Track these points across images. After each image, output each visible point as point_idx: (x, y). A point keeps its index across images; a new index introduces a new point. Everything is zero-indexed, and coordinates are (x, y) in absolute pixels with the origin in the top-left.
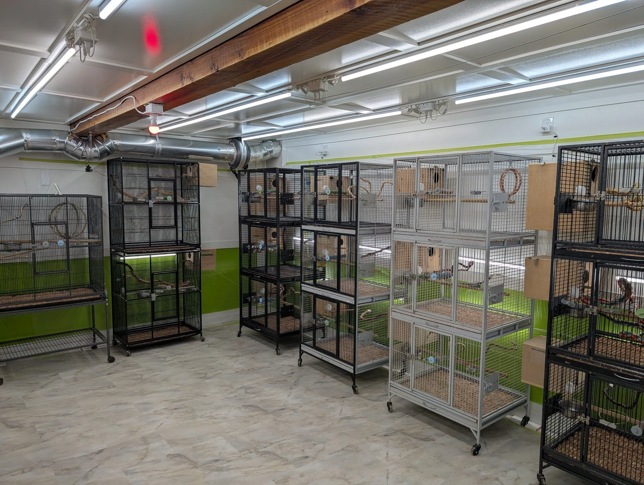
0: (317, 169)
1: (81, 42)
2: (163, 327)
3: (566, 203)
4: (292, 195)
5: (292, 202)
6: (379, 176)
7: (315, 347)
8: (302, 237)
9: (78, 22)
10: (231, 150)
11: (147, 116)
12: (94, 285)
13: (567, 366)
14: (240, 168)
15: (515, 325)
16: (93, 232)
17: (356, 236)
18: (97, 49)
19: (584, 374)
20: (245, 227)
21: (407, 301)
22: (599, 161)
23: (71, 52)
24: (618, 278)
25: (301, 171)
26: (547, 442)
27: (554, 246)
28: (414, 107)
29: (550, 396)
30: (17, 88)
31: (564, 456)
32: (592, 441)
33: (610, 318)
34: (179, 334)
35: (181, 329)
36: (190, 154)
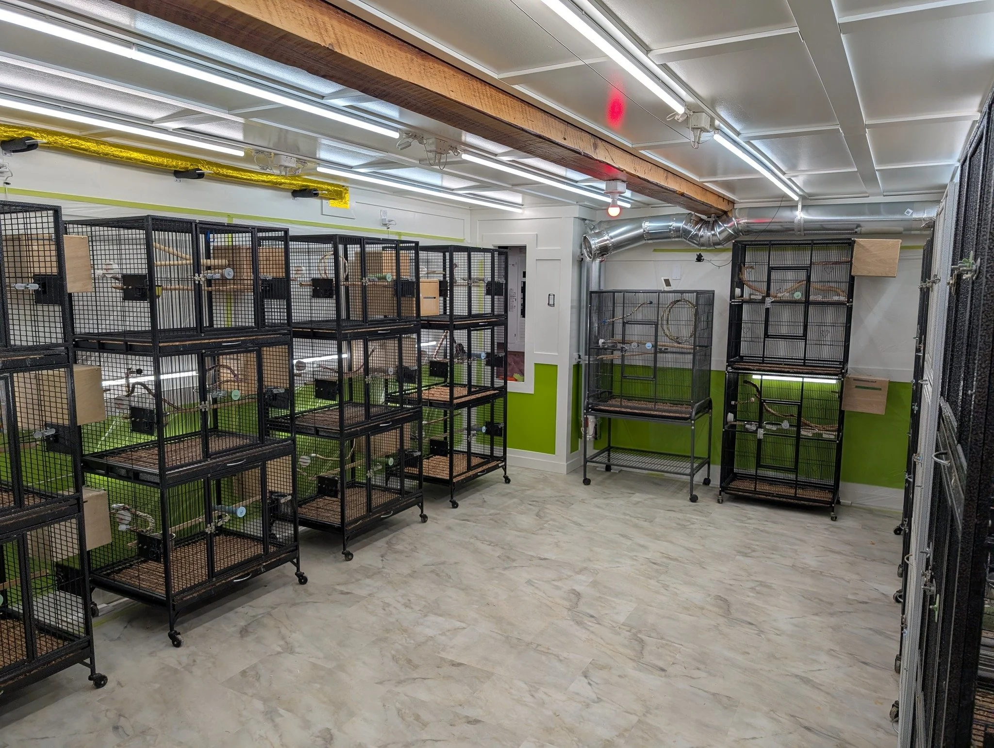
34: (795, 497)
35: (799, 491)
36: (858, 226)
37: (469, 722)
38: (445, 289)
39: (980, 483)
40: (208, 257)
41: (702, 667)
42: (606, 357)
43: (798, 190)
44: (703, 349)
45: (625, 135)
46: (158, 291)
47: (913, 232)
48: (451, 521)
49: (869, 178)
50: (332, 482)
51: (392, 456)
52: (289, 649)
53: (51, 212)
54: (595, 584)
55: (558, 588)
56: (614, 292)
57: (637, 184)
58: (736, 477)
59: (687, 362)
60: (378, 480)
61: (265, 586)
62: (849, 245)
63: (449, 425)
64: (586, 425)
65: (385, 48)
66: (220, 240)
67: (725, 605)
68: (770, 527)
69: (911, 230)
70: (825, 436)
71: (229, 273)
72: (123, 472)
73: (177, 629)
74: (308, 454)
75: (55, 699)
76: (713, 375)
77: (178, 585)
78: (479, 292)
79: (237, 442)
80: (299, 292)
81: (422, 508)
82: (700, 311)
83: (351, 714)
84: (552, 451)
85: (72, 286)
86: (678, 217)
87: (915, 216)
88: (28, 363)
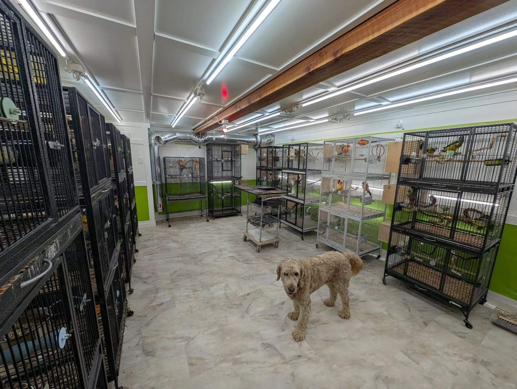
0: (290, 146)
1: (199, 95)
2: (226, 210)
3: (406, 160)
4: (278, 157)
5: (278, 160)
6: (317, 149)
7: (286, 220)
8: (282, 176)
9: (199, 86)
10: (254, 139)
11: (222, 125)
12: (202, 193)
13: (400, 233)
14: (257, 146)
15: (377, 215)
16: (201, 172)
17: (306, 174)
18: (205, 97)
19: (409, 237)
20: (259, 171)
21: (327, 203)
22: (424, 140)
23: (196, 99)
24: (430, 195)
25: (283, 147)
26: (388, 266)
27: (398, 179)
28: (334, 117)
29: (391, 246)
30: (175, 115)
31: (396, 272)
32: (410, 267)
33: (424, 213)
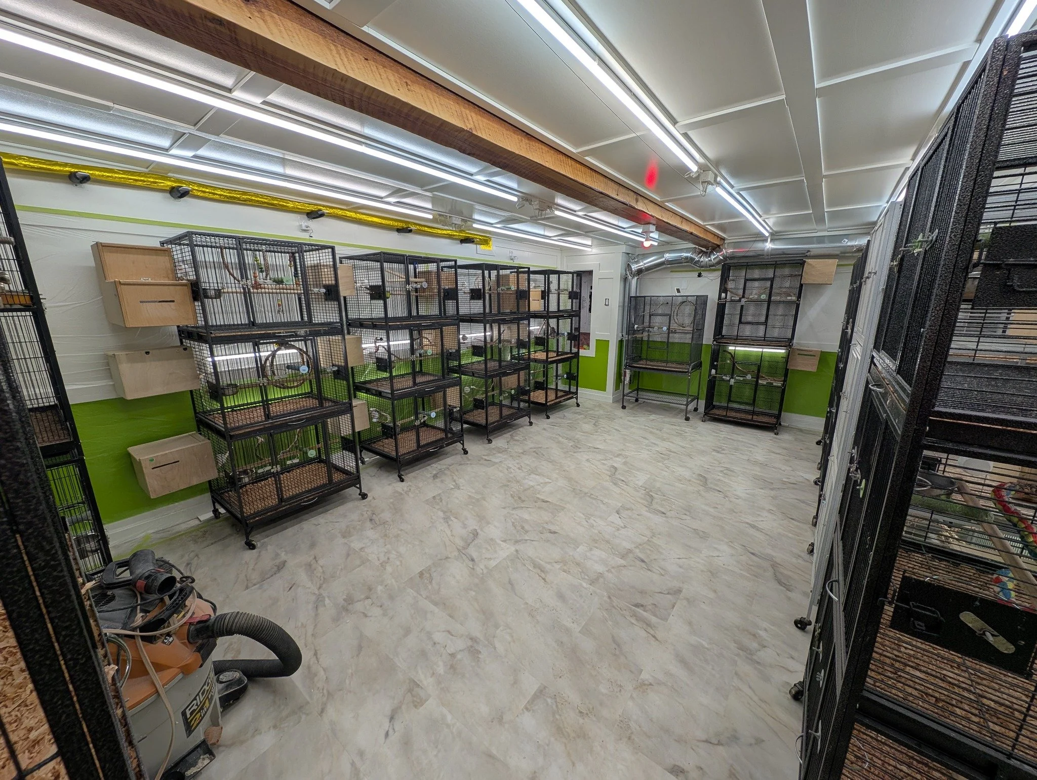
34: (752, 420)
35: (755, 417)
36: (809, 251)
37: (551, 532)
38: (545, 295)
39: (923, 399)
40: (415, 277)
41: (688, 513)
42: (639, 336)
43: (768, 229)
44: (698, 330)
45: (657, 193)
46: (388, 295)
47: (847, 255)
48: (545, 426)
49: (820, 220)
50: (481, 401)
51: (514, 389)
52: (458, 487)
53: (330, 250)
54: (625, 463)
55: (604, 464)
56: (645, 297)
57: (663, 228)
58: (714, 407)
59: (688, 339)
60: (506, 402)
61: (446, 454)
62: (802, 264)
63: (546, 374)
64: (625, 376)
65: (505, 132)
66: (421, 268)
67: (704, 480)
68: (735, 437)
69: (845, 253)
70: (774, 384)
71: (425, 285)
72: (374, 392)
73: (402, 473)
74: (469, 386)
75: (342, 504)
76: (703, 347)
77: (402, 451)
78: (564, 297)
79: (432, 378)
80: (463, 297)
81: (530, 418)
82: (698, 308)
83: (488, 523)
84: (604, 389)
85: (343, 292)
86: (687, 250)
87: (849, 244)
88: (322, 332)
